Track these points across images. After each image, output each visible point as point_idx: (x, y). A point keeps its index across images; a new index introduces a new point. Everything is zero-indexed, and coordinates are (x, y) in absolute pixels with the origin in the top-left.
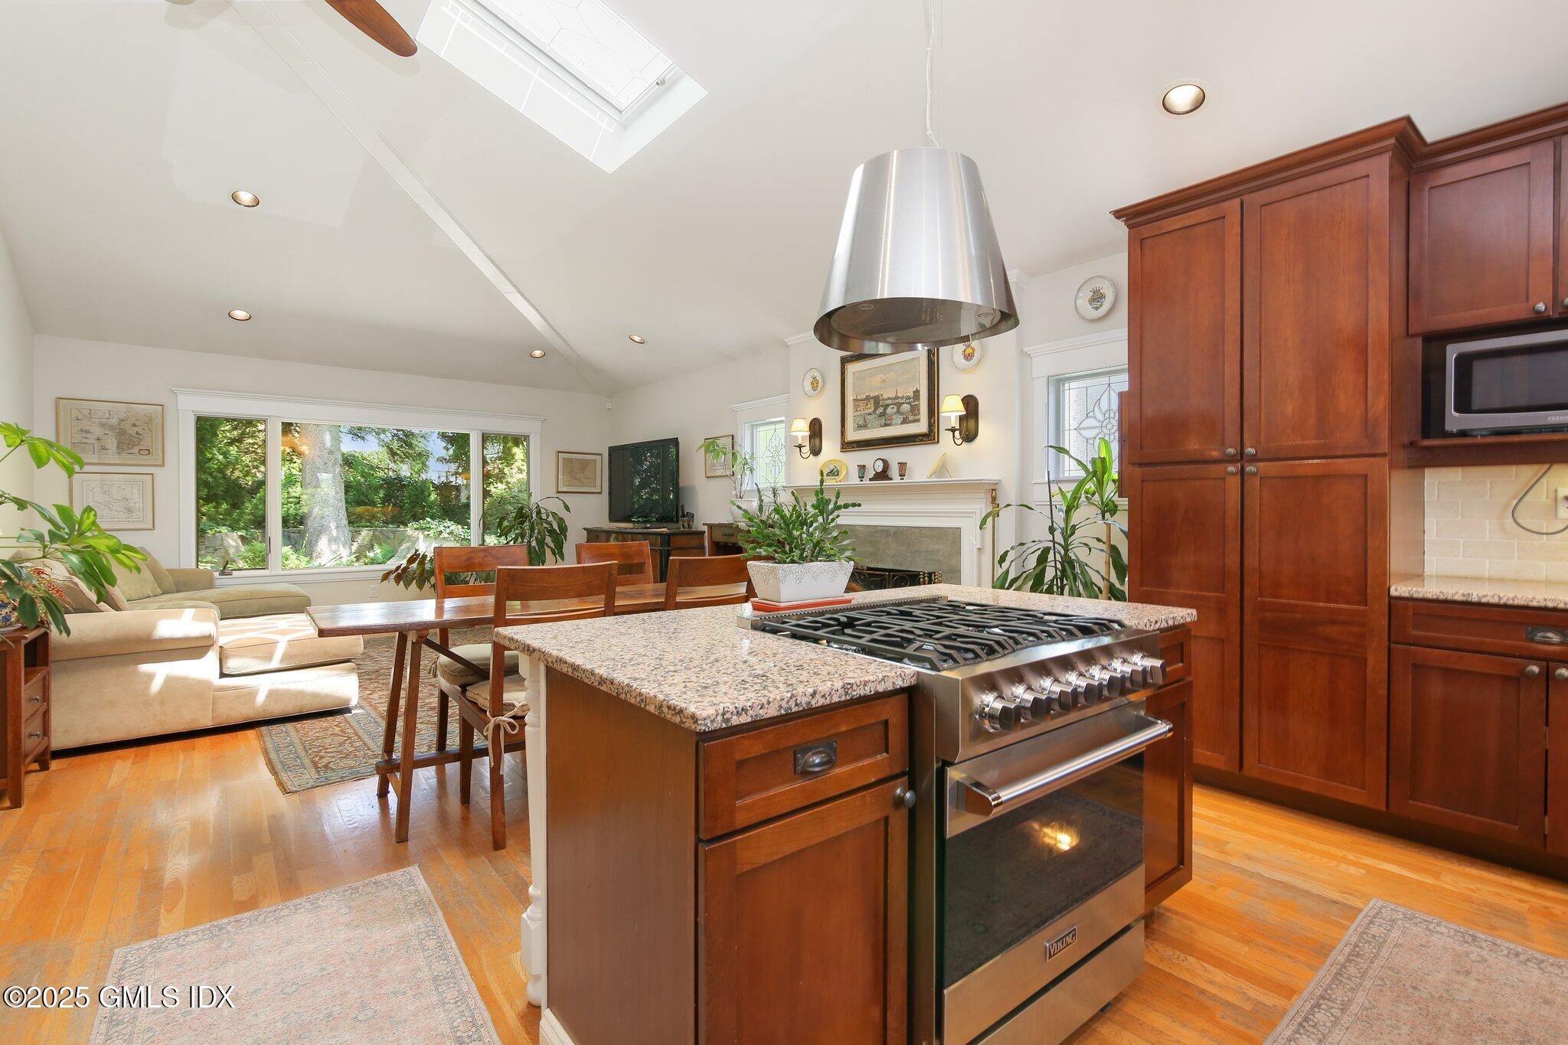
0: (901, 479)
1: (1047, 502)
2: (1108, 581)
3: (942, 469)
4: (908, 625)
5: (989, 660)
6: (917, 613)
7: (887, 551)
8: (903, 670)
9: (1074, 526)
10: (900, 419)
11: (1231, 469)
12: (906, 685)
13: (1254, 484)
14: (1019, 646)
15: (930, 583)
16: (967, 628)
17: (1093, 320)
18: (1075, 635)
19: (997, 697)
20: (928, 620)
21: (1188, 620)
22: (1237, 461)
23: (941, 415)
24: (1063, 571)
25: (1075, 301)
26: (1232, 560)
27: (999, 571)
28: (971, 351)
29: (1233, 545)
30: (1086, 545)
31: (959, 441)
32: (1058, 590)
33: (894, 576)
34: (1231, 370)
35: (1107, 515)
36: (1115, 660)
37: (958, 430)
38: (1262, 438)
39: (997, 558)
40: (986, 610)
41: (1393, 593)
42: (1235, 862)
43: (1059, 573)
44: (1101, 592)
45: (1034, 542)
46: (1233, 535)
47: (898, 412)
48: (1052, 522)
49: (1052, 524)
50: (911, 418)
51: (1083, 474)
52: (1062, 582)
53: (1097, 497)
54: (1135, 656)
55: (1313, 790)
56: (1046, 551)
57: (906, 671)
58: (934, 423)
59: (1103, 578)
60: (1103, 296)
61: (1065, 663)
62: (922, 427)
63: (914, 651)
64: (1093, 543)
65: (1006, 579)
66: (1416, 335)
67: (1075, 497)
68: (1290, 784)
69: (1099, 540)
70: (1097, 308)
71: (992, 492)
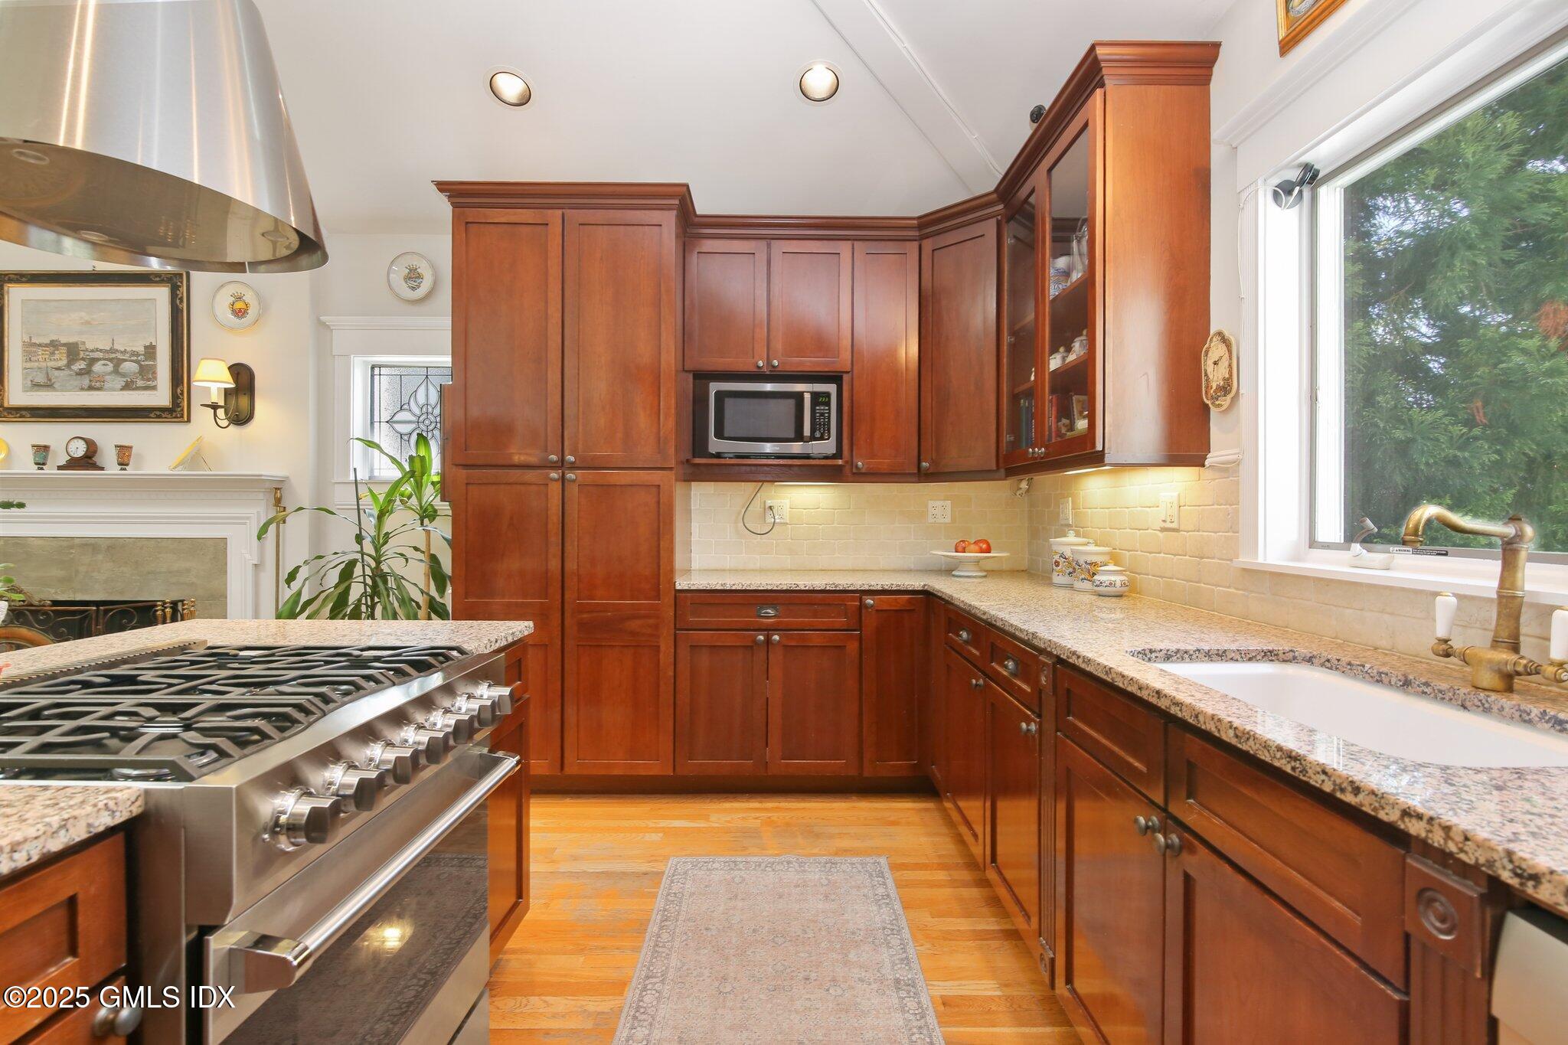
0: (121, 469)
1: (354, 505)
2: (428, 594)
3: (196, 458)
4: (127, 702)
5: (284, 739)
6: (148, 676)
7: (95, 574)
8: (113, 795)
9: (387, 534)
10: (120, 382)
11: (554, 475)
12: (119, 819)
13: (573, 491)
14: (332, 706)
15: (174, 619)
16: (243, 690)
17: (409, 301)
18: (409, 675)
19: (302, 795)
20: (170, 685)
21: (526, 633)
22: (559, 468)
23: (194, 384)
24: (375, 586)
25: (388, 274)
26: (554, 564)
27: (287, 593)
28: (244, 307)
29: (555, 550)
30: (402, 555)
31: (225, 423)
32: (367, 610)
33: (106, 612)
34: (554, 377)
35: (426, 521)
36: (459, 698)
37: (221, 407)
38: (580, 446)
39: (284, 575)
40: (273, 655)
41: (678, 587)
42: (564, 867)
43: (368, 590)
44: (419, 607)
45: (336, 553)
46: (555, 540)
47: (116, 371)
48: (360, 529)
49: (360, 532)
50: (140, 383)
51: (398, 474)
52: (372, 599)
53: (414, 501)
54: (480, 687)
55: (621, 773)
56: (352, 564)
57: (118, 795)
58: (182, 394)
59: (422, 592)
60: (420, 276)
61: (398, 717)
62: (161, 397)
63: (138, 753)
64: (410, 553)
65: (296, 602)
66: (689, 371)
67: (390, 501)
68: (603, 772)
69: (416, 549)
70: (413, 289)
71: (277, 493)
